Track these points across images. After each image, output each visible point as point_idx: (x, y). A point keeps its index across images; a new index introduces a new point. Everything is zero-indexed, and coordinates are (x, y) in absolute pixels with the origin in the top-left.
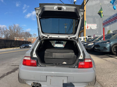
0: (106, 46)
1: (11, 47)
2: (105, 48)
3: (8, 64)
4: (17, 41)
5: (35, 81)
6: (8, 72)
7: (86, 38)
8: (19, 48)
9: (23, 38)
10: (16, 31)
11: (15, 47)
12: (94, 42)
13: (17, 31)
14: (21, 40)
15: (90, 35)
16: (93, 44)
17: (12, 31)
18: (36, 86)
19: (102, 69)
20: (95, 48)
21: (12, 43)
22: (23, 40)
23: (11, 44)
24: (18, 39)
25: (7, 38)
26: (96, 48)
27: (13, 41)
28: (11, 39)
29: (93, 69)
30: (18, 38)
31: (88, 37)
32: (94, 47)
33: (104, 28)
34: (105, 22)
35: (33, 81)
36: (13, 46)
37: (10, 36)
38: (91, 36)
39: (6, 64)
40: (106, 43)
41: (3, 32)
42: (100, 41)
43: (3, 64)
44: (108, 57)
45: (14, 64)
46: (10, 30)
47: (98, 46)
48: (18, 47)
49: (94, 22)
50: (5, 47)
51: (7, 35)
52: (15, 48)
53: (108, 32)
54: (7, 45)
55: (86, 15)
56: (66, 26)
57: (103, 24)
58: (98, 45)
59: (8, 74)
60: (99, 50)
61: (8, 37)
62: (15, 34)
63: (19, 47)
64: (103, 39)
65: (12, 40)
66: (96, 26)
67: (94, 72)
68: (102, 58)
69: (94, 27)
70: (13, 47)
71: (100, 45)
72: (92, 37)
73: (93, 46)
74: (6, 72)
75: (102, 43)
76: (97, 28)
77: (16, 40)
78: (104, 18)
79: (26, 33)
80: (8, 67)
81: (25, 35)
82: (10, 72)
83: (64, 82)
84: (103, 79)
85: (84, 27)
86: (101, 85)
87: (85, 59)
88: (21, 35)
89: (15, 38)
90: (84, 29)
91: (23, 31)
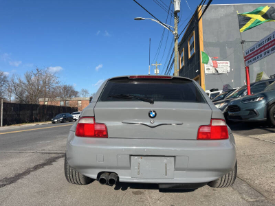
0: (256, 106)
1: (32, 121)
2: (252, 112)
3: (32, 151)
4: (44, 105)
6: (35, 164)
8: (50, 122)
9: (58, 99)
10: (41, 82)
11: (40, 121)
12: (225, 102)
13: (45, 83)
14: (53, 104)
15: (215, 88)
17: (33, 85)
18: (107, 178)
19: (248, 156)
20: (229, 113)
21: (34, 112)
22: (58, 105)
23: (32, 115)
24: (46, 103)
25: (22, 101)
26: (231, 114)
27: (36, 106)
28: (30, 103)
29: (230, 141)
30: (47, 99)
31: (211, 91)
33: (248, 67)
34: (250, 53)
36: (36, 118)
37: (27, 97)
38: (217, 90)
39: (29, 151)
40: (254, 99)
41: (13, 88)
42: (240, 98)
43: (22, 151)
45: (45, 151)
46: (28, 81)
47: (235, 108)
48: (46, 121)
49: (223, 57)
50: (19, 122)
51: (21, 94)
52: (40, 124)
53: (257, 77)
54: (21, 117)
55: (204, 42)
56: (156, 68)
57: (245, 58)
58: (236, 106)
60: (239, 117)
61: (24, 99)
62: (40, 91)
63: (50, 120)
64: (248, 93)
65: (34, 105)
66: (229, 65)
68: (246, 135)
69: (224, 67)
70: (37, 121)
71: (240, 105)
72: (221, 92)
73: (225, 110)
75: (244, 100)
76: (231, 70)
77: (41, 103)
78: (247, 47)
79: (65, 88)
80: (35, 156)
81: (62, 92)
82: (40, 165)
83: (168, 168)
84: (251, 173)
85: (199, 69)
86: (249, 185)
87: (212, 119)
88: (53, 92)
89: (40, 99)
90: (199, 73)
91: (57, 83)
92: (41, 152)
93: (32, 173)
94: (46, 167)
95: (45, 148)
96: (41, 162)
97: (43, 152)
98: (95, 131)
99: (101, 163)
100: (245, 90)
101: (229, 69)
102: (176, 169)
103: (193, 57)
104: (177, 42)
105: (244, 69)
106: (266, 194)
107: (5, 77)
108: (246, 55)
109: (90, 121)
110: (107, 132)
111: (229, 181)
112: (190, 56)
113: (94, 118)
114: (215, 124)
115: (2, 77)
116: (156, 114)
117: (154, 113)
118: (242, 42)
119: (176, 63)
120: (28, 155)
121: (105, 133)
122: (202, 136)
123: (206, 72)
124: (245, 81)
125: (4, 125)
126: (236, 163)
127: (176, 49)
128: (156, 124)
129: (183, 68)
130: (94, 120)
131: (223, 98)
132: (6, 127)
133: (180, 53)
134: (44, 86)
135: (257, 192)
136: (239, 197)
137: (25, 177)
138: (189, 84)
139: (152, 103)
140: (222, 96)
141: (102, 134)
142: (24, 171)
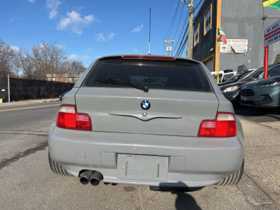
0: (271, 92)
1: (39, 97)
2: (267, 97)
3: (29, 132)
4: (52, 82)
5: (88, 166)
6: (27, 148)
7: (220, 75)
8: (58, 99)
9: (66, 75)
10: (49, 58)
11: (48, 97)
12: (238, 85)
13: (52, 58)
14: (62, 80)
15: (230, 69)
16: (236, 88)
17: (40, 59)
18: (90, 178)
19: (257, 147)
20: (242, 98)
21: (41, 88)
22: (66, 82)
23: (39, 91)
24: (54, 79)
25: (30, 76)
26: (244, 98)
27: (44, 82)
28: (38, 79)
29: (238, 139)
30: (55, 75)
31: (225, 72)
32: (238, 97)
33: (267, 47)
34: (272, 30)
35: (83, 166)
36: (43, 95)
37: (36, 72)
38: (231, 71)
39: (25, 132)
40: (270, 83)
41: (20, 63)
42: (255, 81)
43: (18, 132)
44: (274, 119)
45: (43, 133)
46: (36, 56)
47: (248, 92)
48: (54, 97)
49: (241, 35)
50: (26, 98)
51: (30, 68)
52: (48, 100)
53: (276, 59)
54: (29, 93)
55: (222, 17)
57: (265, 36)
58: (250, 90)
59: (27, 152)
60: (252, 102)
61: (33, 74)
62: (48, 67)
63: (58, 97)
64: (264, 75)
65: (42, 81)
66: (247, 43)
67: (239, 147)
69: (241, 45)
70: (45, 97)
71: (255, 89)
72: (235, 73)
73: (237, 94)
74: (24, 149)
75: (260, 84)
76: (248, 49)
77: (49, 80)
78: (269, 24)
79: (74, 64)
80: (30, 138)
81: (71, 68)
82: (32, 150)
83: (160, 169)
84: (260, 169)
85: (214, 47)
86: (256, 184)
87: (218, 113)
88: (61, 68)
89: (48, 75)
90: (214, 51)
91: (65, 58)
92: (38, 133)
93: (21, 159)
94: (38, 152)
95: (43, 129)
96: (35, 145)
97: (40, 133)
98: (77, 122)
99: (82, 161)
100: (261, 72)
101: (246, 48)
102: (170, 171)
103: (208, 33)
104: (192, 16)
105: (263, 49)
106: (274, 197)
107: (12, 51)
108: (267, 33)
109: (71, 110)
110: (91, 124)
111: (234, 180)
112: (205, 33)
113: (75, 106)
114: (221, 118)
115: (9, 50)
116: (149, 105)
117: (147, 104)
118: (264, 19)
119: (190, 40)
120: (22, 137)
121: (88, 125)
122: (204, 132)
123: (222, 51)
124: (262, 63)
125: (11, 101)
126: (244, 161)
127: (191, 25)
128: (149, 117)
129: (197, 45)
130: (76, 109)
131: (237, 80)
132: (14, 103)
133: (195, 29)
134: (52, 62)
135: (265, 193)
136: (243, 198)
137: (11, 164)
138: (195, 67)
139: (146, 91)
140: (236, 78)
141: (86, 126)
142: (12, 156)
